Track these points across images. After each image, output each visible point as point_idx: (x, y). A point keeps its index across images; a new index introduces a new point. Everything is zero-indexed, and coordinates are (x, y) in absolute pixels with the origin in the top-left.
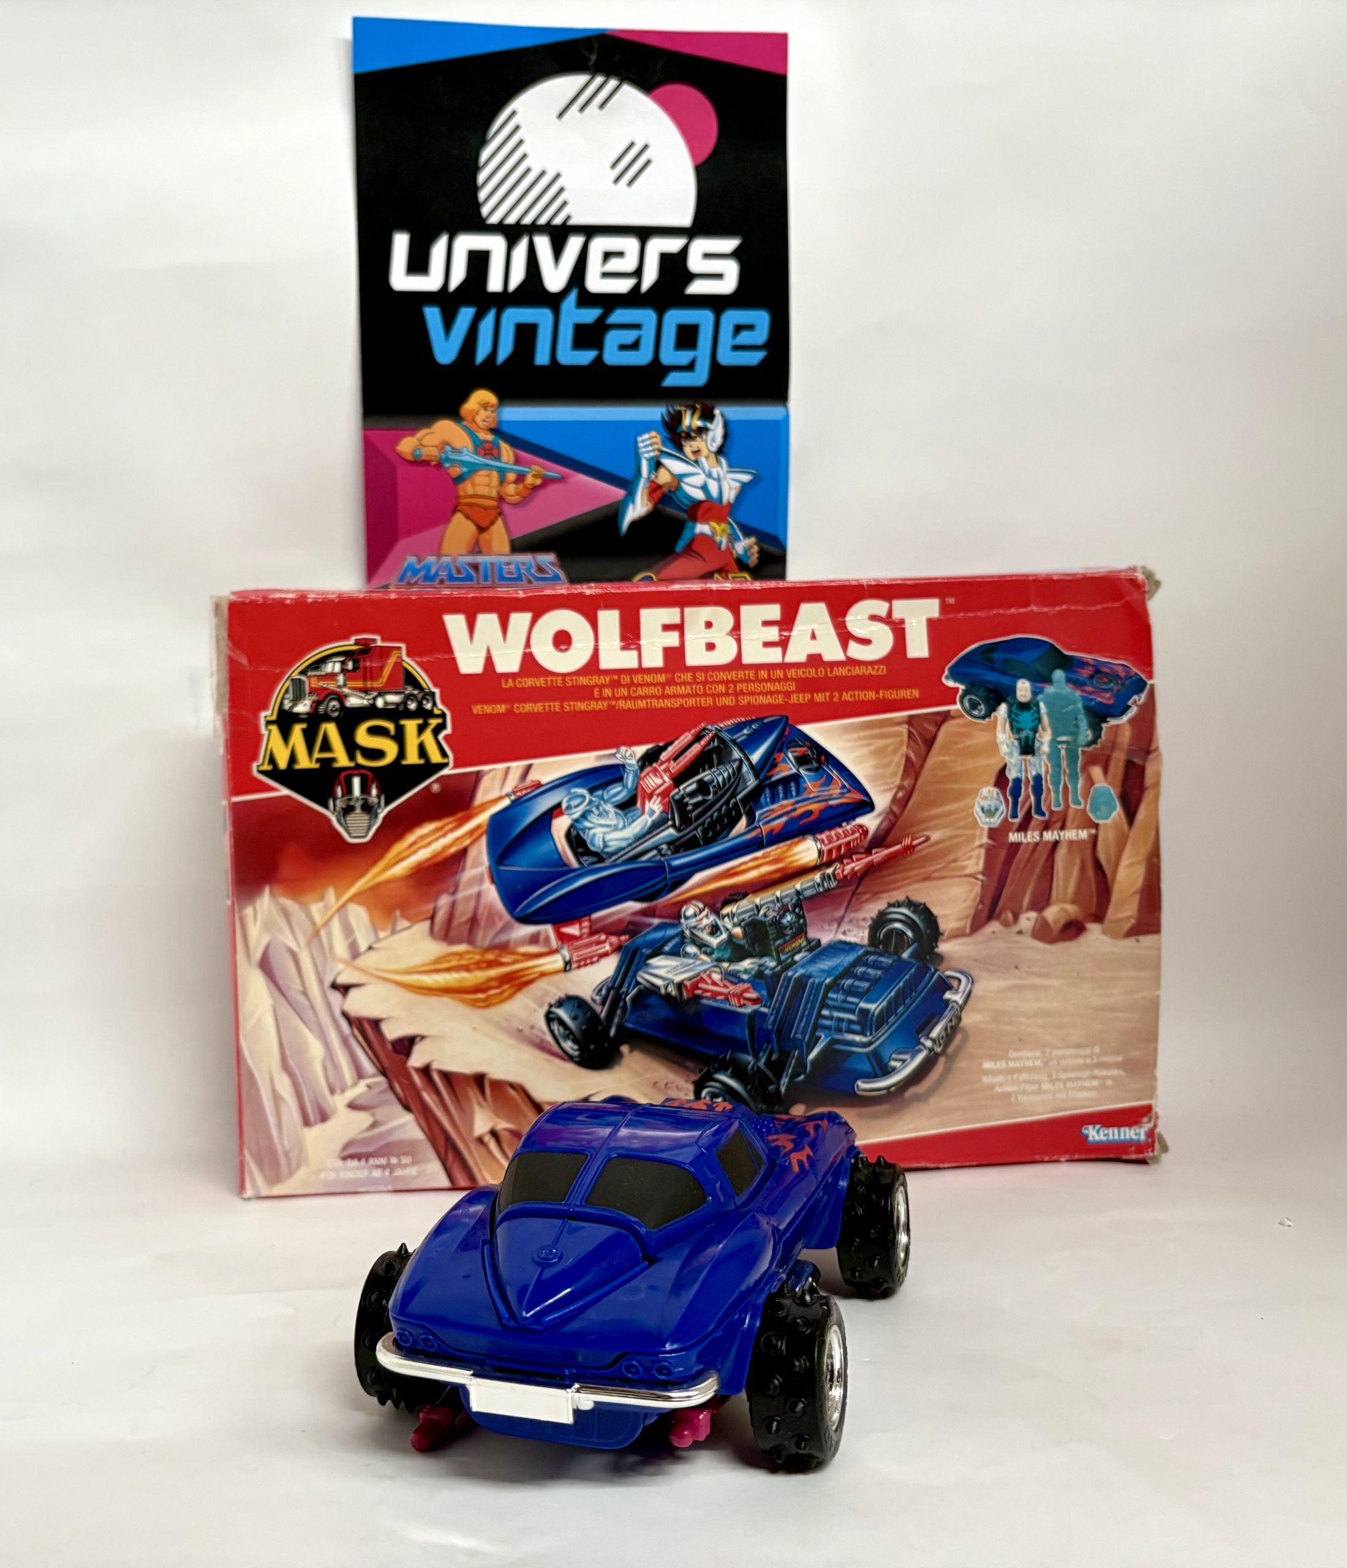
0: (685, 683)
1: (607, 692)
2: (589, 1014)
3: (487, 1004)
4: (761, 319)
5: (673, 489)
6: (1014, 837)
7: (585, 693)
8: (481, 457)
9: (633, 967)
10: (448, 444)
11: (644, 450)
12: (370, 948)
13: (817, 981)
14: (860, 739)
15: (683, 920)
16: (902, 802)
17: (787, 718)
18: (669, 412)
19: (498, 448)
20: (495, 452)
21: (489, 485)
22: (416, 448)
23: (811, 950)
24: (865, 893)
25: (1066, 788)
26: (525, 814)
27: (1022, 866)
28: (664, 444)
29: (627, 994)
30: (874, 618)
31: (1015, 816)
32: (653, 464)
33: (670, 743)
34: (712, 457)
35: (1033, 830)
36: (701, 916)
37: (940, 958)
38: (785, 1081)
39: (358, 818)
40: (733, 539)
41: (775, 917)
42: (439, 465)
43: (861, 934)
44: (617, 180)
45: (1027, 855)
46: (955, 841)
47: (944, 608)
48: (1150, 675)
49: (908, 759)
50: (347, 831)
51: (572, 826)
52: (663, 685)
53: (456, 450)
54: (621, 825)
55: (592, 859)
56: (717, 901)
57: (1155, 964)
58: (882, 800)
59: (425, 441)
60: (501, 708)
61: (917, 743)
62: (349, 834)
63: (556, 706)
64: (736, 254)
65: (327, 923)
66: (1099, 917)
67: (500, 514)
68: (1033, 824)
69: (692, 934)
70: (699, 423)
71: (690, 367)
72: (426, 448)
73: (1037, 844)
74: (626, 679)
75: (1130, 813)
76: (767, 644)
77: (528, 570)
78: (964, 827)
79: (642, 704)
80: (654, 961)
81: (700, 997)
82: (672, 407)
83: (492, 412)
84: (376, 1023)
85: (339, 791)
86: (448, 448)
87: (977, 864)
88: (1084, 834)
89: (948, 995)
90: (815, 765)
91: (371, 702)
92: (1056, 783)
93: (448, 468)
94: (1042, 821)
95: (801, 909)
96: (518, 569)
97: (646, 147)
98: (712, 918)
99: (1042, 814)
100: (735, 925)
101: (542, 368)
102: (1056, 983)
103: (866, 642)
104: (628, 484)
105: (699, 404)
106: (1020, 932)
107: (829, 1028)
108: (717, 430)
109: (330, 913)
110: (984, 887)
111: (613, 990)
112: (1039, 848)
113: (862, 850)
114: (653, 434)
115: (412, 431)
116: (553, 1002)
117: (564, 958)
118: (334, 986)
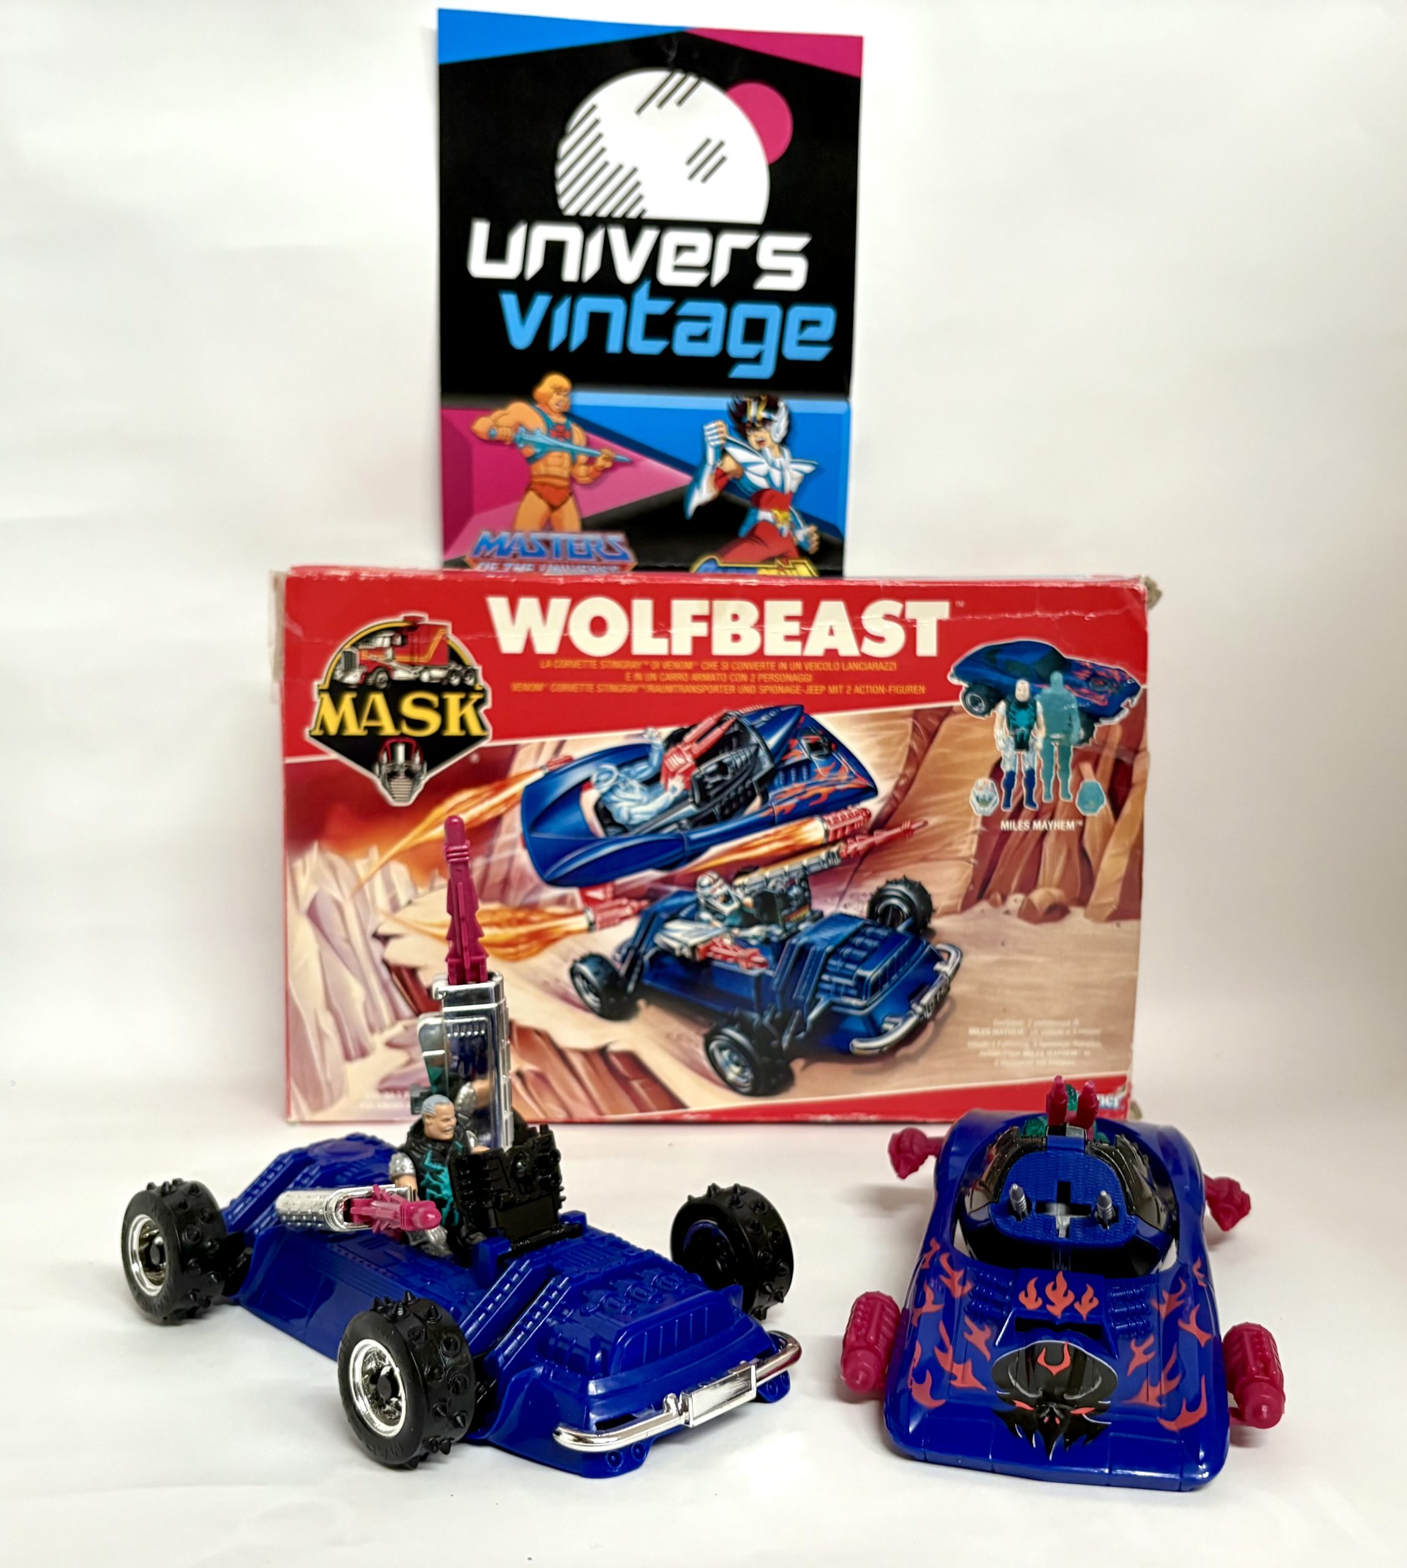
0: (710, 671)
1: (638, 676)
2: (610, 971)
3: (516, 958)
4: (827, 315)
5: (737, 477)
6: (1005, 825)
7: (617, 676)
9: (651, 930)
10: (520, 425)
11: (710, 438)
12: (410, 903)
13: (818, 949)
14: (868, 729)
15: (698, 890)
16: (903, 789)
17: (802, 707)
18: (736, 404)
19: (570, 430)
20: (567, 434)
21: (560, 466)
22: (492, 428)
23: (814, 920)
24: (866, 871)
25: (1056, 782)
26: (556, 786)
27: (1011, 852)
28: (730, 434)
29: (645, 953)
30: (888, 617)
31: (1007, 805)
32: (719, 451)
33: (693, 726)
34: (776, 448)
35: (1024, 819)
36: (715, 886)
37: (931, 933)
38: (786, 1038)
39: (401, 784)
40: (794, 526)
41: (782, 890)
42: (513, 445)
43: (861, 908)
44: (692, 176)
45: (1017, 842)
46: (951, 827)
47: (954, 610)
48: (1144, 680)
49: (911, 750)
50: (391, 793)
51: (600, 800)
52: (690, 672)
53: (529, 432)
54: (645, 799)
55: (617, 830)
56: (730, 873)
57: (1135, 948)
58: (885, 787)
59: (501, 421)
60: (538, 687)
61: (921, 736)
62: (394, 798)
63: (589, 687)
64: (806, 252)
65: (370, 879)
66: (1083, 902)
67: (571, 494)
68: (1024, 813)
69: (707, 902)
70: (763, 414)
71: (757, 360)
72: (500, 429)
73: (1026, 833)
74: (656, 665)
75: (1117, 808)
76: (789, 638)
77: (597, 549)
78: (960, 814)
79: (669, 689)
80: (673, 925)
81: (711, 959)
82: (737, 397)
83: (565, 396)
84: (413, 971)
85: (385, 757)
86: (522, 429)
87: (970, 848)
88: (1071, 825)
89: (938, 966)
90: (826, 752)
91: (417, 676)
92: (1048, 777)
93: (522, 448)
94: (1032, 812)
95: (807, 882)
96: (588, 547)
97: (721, 144)
98: (725, 888)
99: (1033, 804)
100: (747, 895)
101: (614, 355)
102: (1040, 960)
103: (879, 639)
104: (694, 470)
105: (764, 395)
106: (1007, 912)
107: (827, 992)
108: (781, 422)
109: (374, 868)
110: (975, 869)
111: (633, 950)
112: (1029, 835)
113: (865, 832)
114: (720, 423)
115: (487, 412)
116: (577, 957)
117: (588, 918)
118: (376, 936)
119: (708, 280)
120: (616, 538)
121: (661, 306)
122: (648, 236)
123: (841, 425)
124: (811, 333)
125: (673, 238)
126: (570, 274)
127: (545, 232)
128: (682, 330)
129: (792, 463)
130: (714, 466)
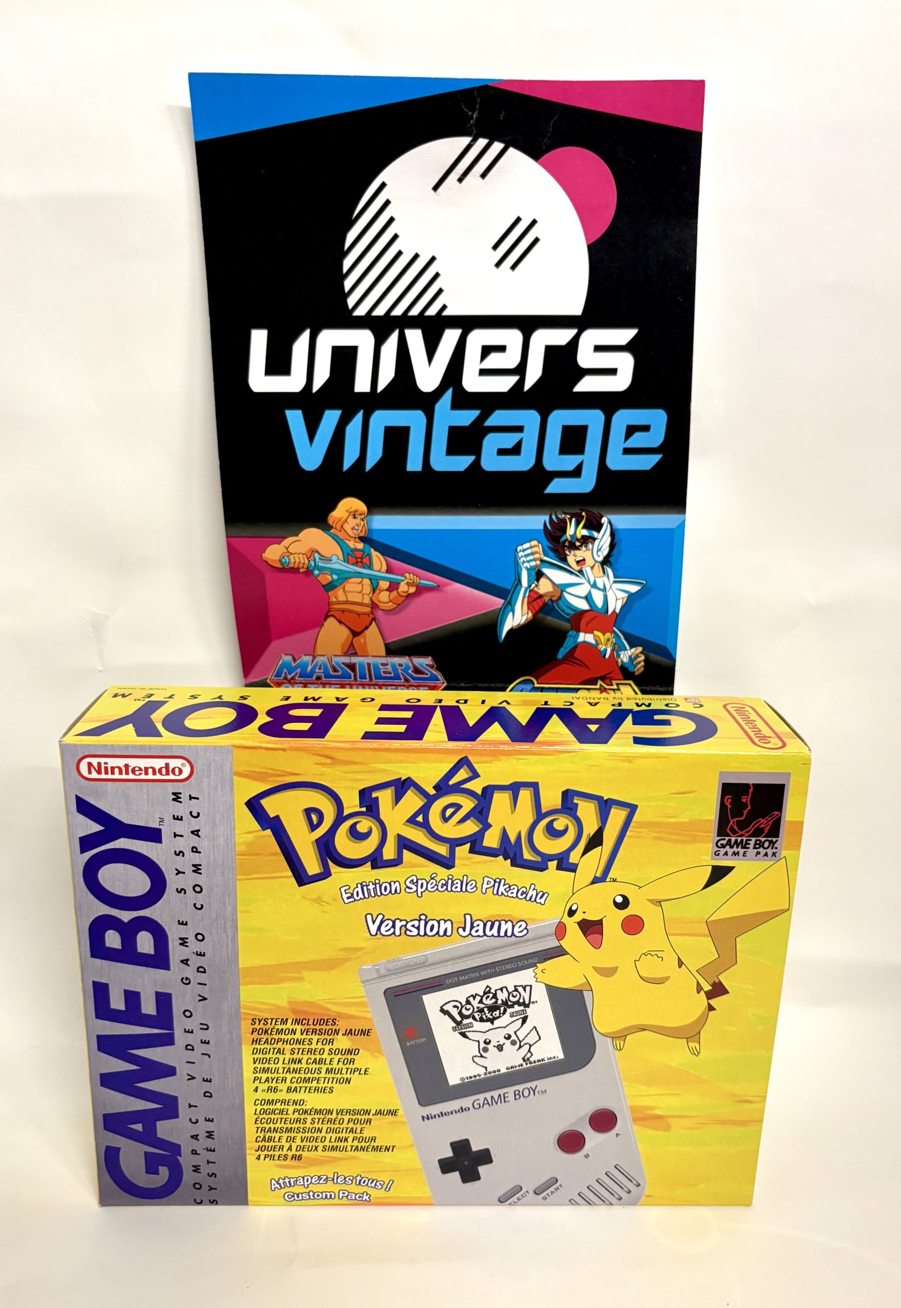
5: (554, 598)
8: (353, 564)
10: (317, 552)
11: (524, 559)
18: (551, 519)
19: (369, 555)
20: (366, 560)
28: (545, 555)
32: (534, 573)
34: (598, 567)
40: (617, 648)
42: (309, 572)
53: (323, 558)
67: (374, 619)
70: (585, 532)
71: (576, 472)
72: (292, 556)
86: (317, 555)
104: (507, 594)
108: (603, 540)
114: (534, 543)
115: (279, 540)
119: (521, 382)
120: (424, 662)
121: (466, 417)
122: (451, 337)
123: (673, 540)
124: (638, 440)
125: (478, 338)
126: (362, 384)
127: (330, 339)
128: (491, 443)
129: (615, 582)
130: (530, 586)
